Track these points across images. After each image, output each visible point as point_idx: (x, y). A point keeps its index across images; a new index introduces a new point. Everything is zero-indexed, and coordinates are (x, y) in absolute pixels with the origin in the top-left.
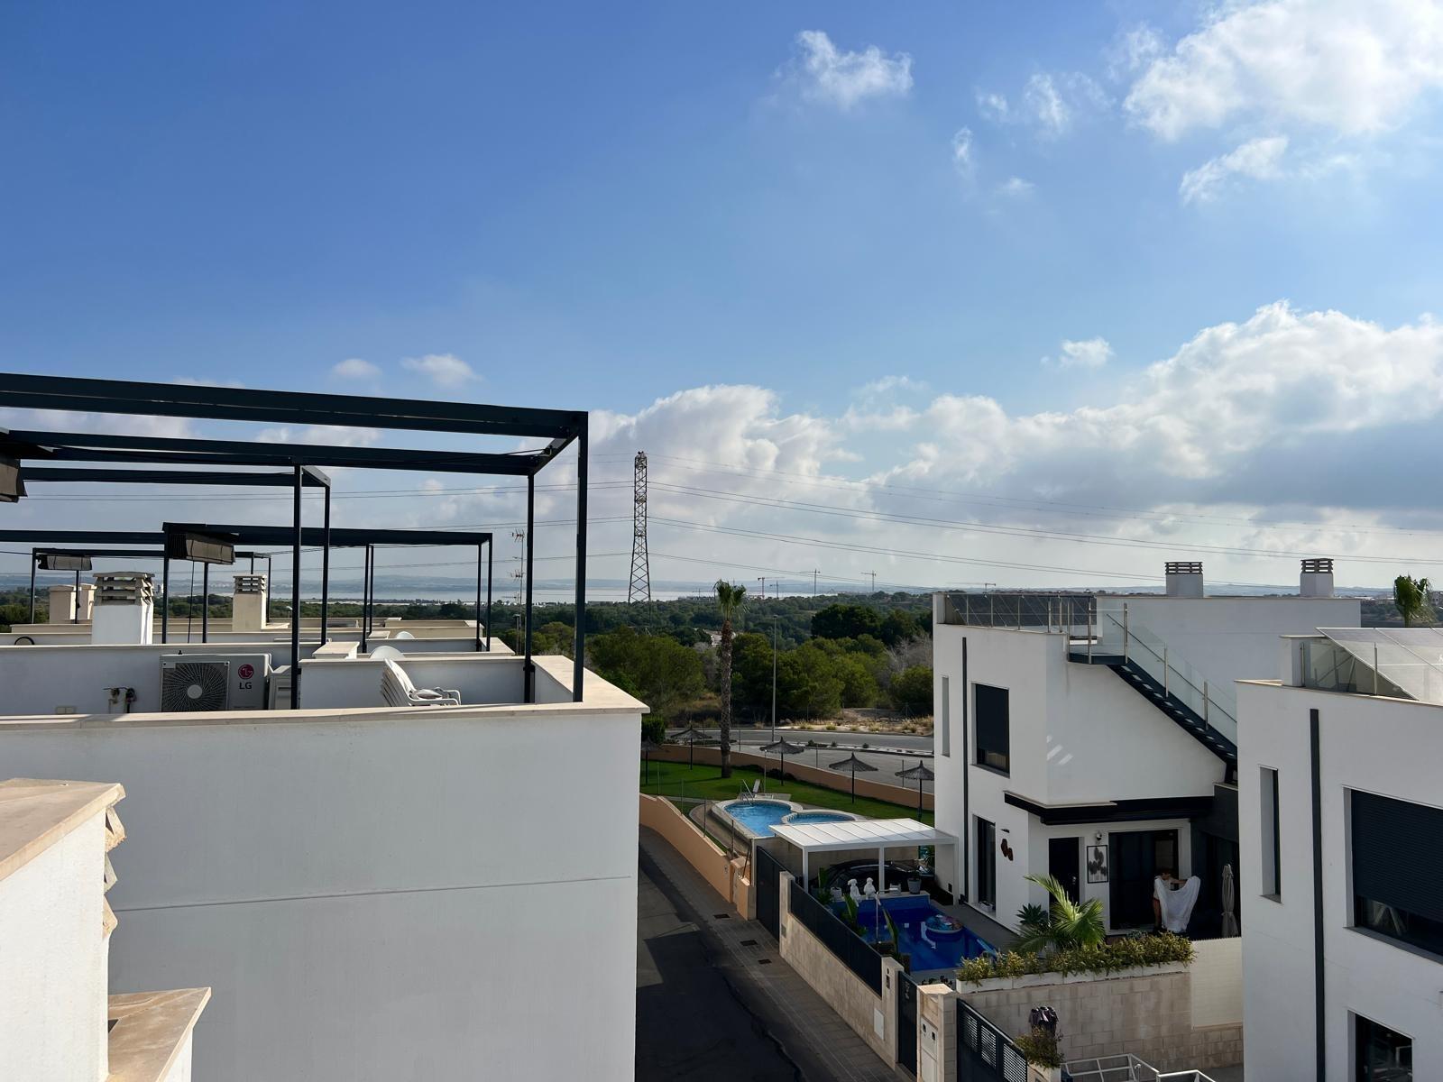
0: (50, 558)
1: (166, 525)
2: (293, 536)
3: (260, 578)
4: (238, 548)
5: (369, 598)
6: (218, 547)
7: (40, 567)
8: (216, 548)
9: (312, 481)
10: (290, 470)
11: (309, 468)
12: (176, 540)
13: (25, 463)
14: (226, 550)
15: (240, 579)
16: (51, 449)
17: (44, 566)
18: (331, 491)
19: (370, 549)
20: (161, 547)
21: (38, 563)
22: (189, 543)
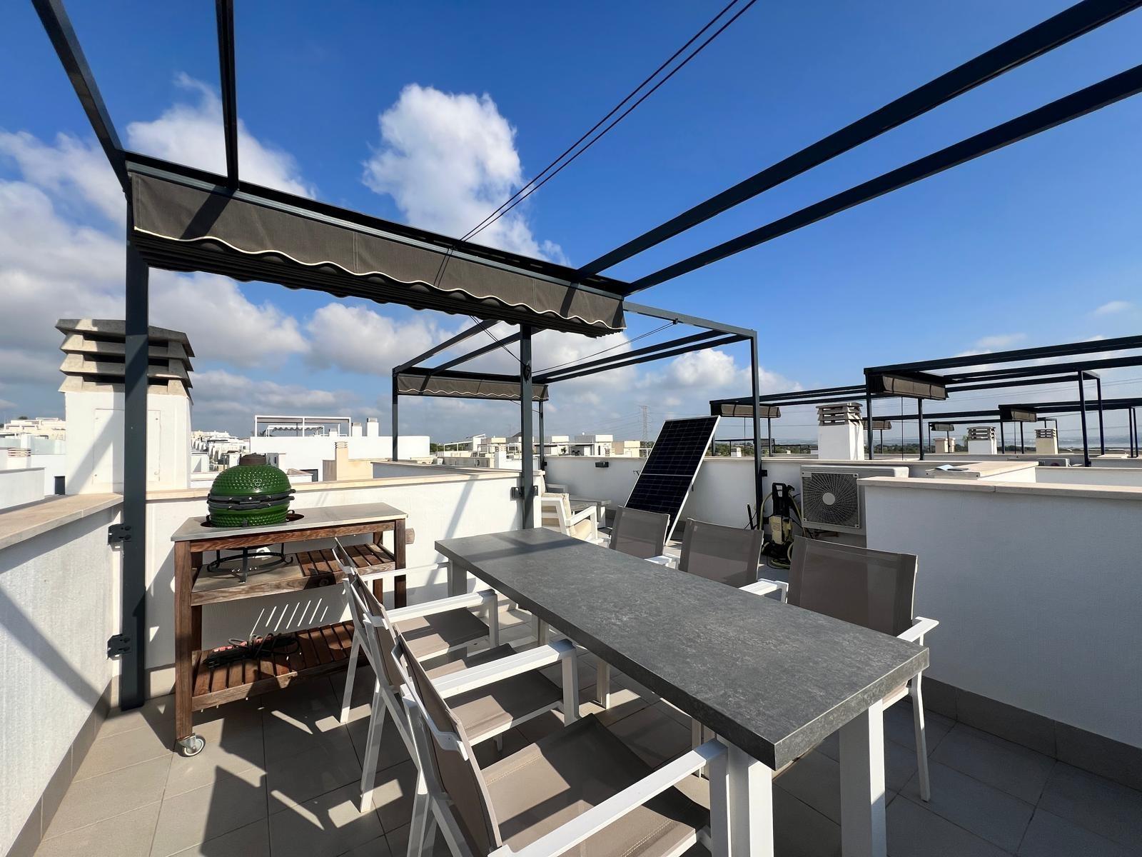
0: (936, 426)
1: (1000, 406)
2: (1081, 406)
3: (1052, 430)
4: (1039, 415)
5: (1134, 446)
6: (1028, 414)
7: (932, 430)
8: (1026, 415)
9: (1089, 377)
10: (1076, 373)
11: (1086, 372)
12: (1006, 413)
13: (947, 386)
14: (1032, 415)
15: (1039, 431)
16: (957, 380)
17: (934, 429)
18: (1101, 382)
19: (1132, 410)
20: (998, 417)
21: (931, 428)
22: (1012, 413)
